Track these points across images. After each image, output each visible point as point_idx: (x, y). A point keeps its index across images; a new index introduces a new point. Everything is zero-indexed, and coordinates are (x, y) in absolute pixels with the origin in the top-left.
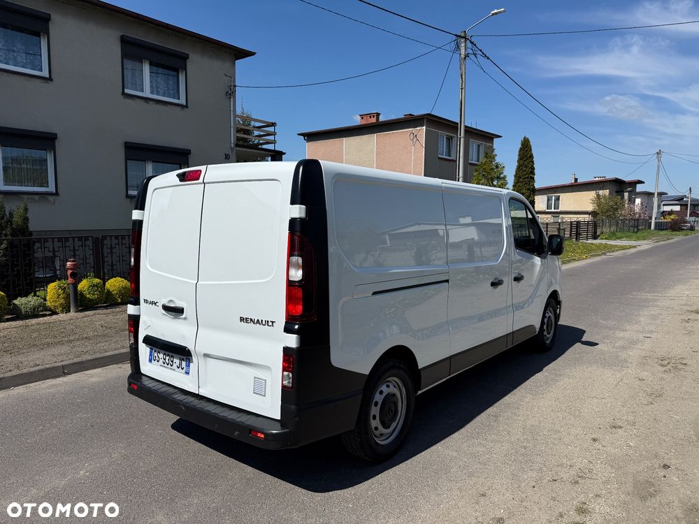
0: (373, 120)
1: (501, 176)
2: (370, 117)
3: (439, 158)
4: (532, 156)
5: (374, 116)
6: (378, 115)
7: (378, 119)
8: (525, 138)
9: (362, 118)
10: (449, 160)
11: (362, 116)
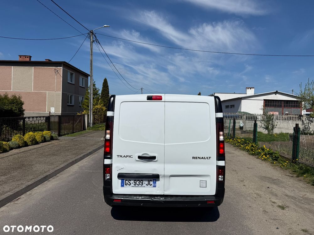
0: (28, 59)
1: (98, 93)
2: (26, 57)
3: (68, 82)
4: (108, 86)
5: (28, 57)
6: (30, 57)
7: (30, 59)
8: (105, 78)
9: (21, 57)
10: (71, 84)
11: (20, 56)
